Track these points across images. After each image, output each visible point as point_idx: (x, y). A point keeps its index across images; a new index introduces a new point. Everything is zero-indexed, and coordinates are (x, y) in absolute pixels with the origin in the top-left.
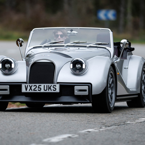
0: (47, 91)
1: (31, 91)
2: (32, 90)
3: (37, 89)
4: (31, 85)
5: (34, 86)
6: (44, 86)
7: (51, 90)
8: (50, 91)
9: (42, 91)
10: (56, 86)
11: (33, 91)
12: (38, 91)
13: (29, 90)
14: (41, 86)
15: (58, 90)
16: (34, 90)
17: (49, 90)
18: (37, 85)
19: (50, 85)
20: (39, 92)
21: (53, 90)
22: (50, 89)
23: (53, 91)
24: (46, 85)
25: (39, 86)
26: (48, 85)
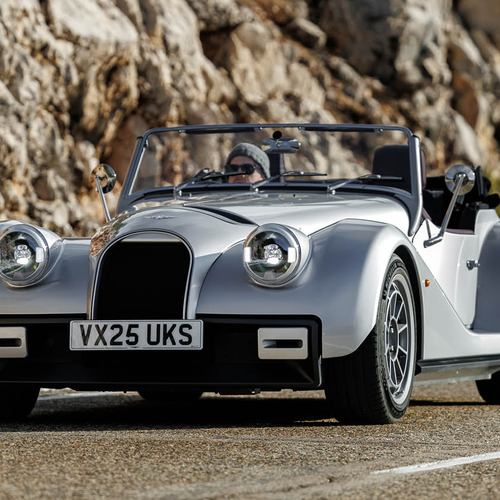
0: (160, 346)
1: (101, 347)
2: (105, 344)
3: (123, 338)
4: (101, 324)
5: (112, 328)
6: (149, 326)
7: (174, 343)
8: (169, 346)
9: (143, 345)
10: (190, 327)
11: (109, 347)
12: (125, 347)
13: (97, 344)
14: (137, 326)
15: (198, 344)
16: (113, 342)
17: (165, 343)
18: (125, 324)
19: (169, 323)
20: (129, 348)
21: (181, 342)
22: (169, 340)
23: (179, 347)
24: (154, 324)
25: (131, 326)
26: (162, 323)
